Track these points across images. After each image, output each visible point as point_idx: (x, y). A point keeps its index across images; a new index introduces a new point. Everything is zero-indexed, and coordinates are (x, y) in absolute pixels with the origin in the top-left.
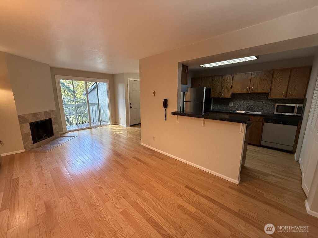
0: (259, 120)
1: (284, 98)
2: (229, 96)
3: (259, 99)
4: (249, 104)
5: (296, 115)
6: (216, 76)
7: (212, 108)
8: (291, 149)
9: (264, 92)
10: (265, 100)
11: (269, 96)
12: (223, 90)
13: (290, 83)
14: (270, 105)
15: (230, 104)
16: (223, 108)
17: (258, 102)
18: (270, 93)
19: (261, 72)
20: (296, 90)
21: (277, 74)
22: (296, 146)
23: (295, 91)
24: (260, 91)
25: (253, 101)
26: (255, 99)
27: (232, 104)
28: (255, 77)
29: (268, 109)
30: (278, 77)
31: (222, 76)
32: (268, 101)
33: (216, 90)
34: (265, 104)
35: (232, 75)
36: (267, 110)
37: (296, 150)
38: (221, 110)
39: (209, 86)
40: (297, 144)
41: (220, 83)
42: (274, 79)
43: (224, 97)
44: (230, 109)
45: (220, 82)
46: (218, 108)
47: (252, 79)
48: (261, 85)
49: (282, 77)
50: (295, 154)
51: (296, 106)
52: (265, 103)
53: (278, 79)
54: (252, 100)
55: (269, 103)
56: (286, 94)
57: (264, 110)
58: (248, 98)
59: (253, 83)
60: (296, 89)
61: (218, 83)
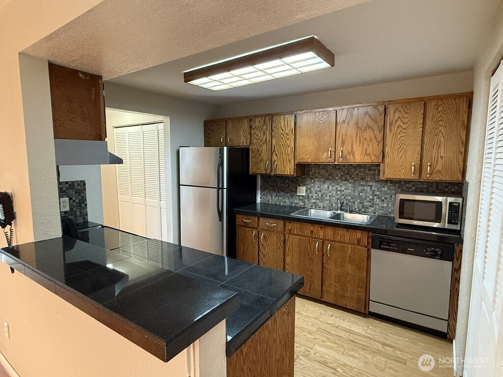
0: (359, 241)
1: (416, 177)
2: (289, 169)
3: (363, 179)
4: (341, 191)
5: (447, 226)
6: (258, 116)
7: (259, 200)
8: (443, 327)
9: (367, 160)
10: (376, 182)
11: (381, 173)
12: (276, 155)
13: (426, 140)
14: (389, 196)
15: (300, 192)
16: (284, 200)
17: (361, 188)
18: (382, 165)
19: (358, 107)
20: (442, 157)
21: (395, 112)
22: (455, 320)
23: (439, 159)
24: (358, 157)
25: (350, 183)
26: (353, 178)
27: (302, 191)
28: (344, 121)
29: (385, 205)
30: (397, 121)
31: (272, 116)
32: (383, 185)
33: (260, 155)
34: (378, 193)
35: (293, 115)
36: (383, 207)
37: (455, 331)
38: (280, 205)
39: (244, 145)
40: (456, 315)
41: (268, 137)
42: (388, 127)
43: (279, 172)
44: (301, 203)
45: (268, 133)
46: (274, 199)
47: (339, 126)
48: (360, 142)
49: (406, 121)
50: (454, 341)
51: (445, 201)
52: (376, 189)
53: (398, 127)
54: (348, 180)
55: (386, 189)
56: (420, 169)
57: (375, 209)
58: (337, 176)
59: (341, 138)
60: (442, 154)
61: (264, 134)
